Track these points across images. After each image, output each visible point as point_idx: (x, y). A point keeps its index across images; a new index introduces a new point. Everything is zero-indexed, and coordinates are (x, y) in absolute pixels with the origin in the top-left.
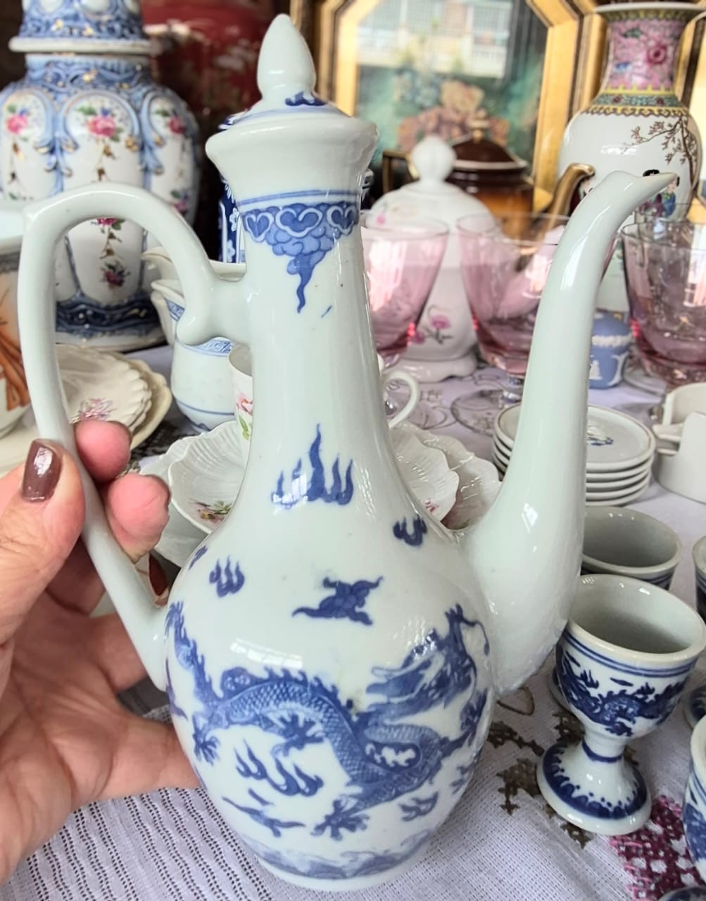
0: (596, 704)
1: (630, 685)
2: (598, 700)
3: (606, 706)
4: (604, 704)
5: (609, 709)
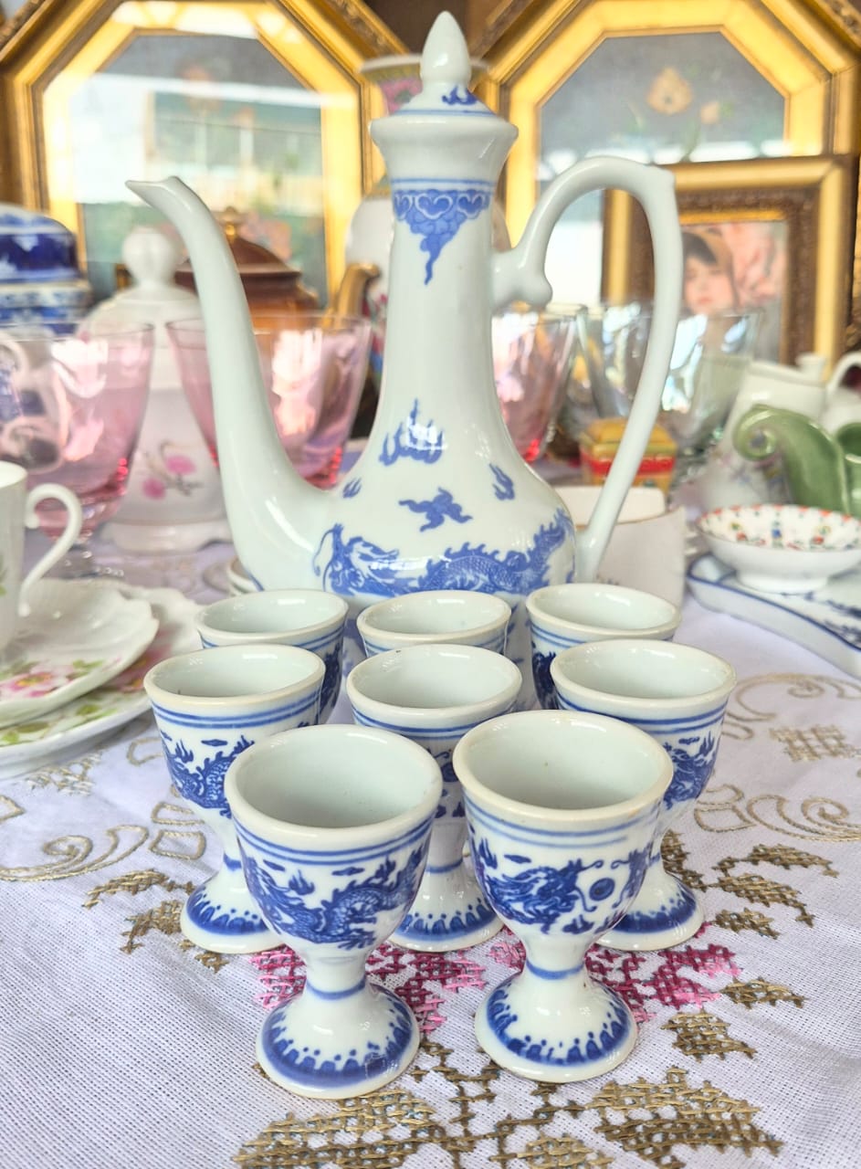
0: (198, 782)
1: (224, 743)
2: (198, 776)
3: (208, 780)
4: (205, 778)
5: (212, 782)
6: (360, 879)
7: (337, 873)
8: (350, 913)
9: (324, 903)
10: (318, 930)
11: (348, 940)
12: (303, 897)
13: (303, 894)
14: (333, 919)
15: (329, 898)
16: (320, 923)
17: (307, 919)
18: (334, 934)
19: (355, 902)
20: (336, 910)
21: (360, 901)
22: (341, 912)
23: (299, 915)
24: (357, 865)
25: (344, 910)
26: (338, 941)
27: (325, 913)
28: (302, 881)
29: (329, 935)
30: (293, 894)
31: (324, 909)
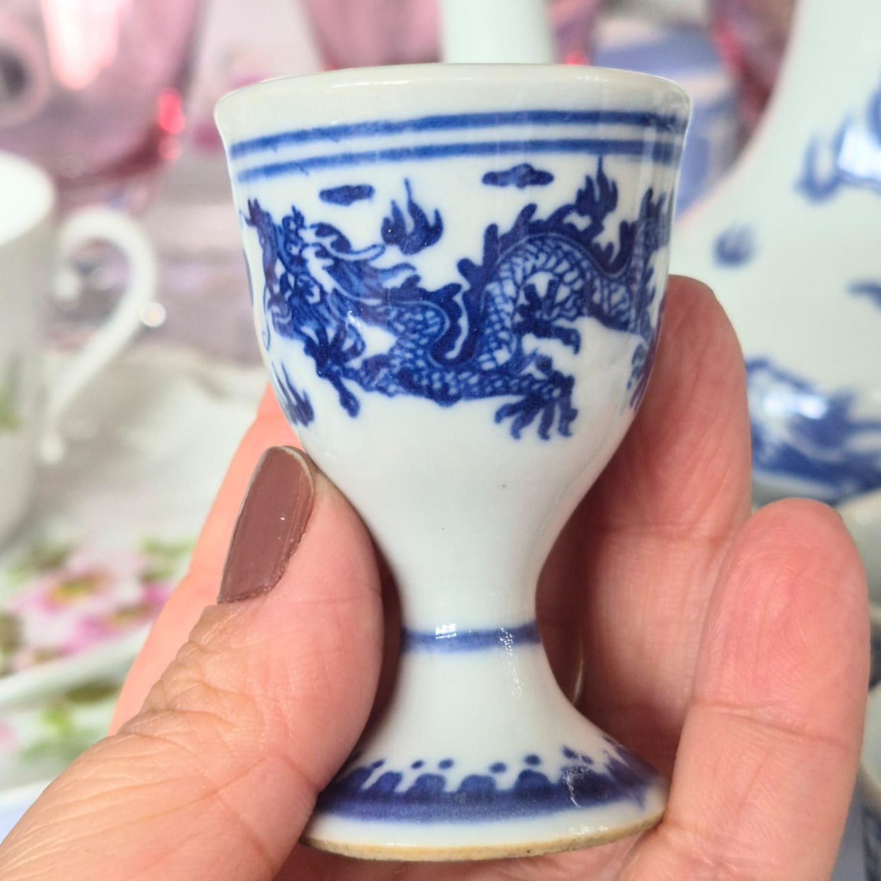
6: (548, 200)
7: (492, 179)
8: (522, 300)
9: (464, 266)
10: (452, 355)
11: (519, 391)
12: (415, 260)
13: (416, 249)
14: (486, 314)
15: (476, 255)
16: (455, 331)
17: (425, 323)
18: (488, 366)
19: (535, 270)
20: (493, 288)
21: (543, 269)
22: (504, 292)
23: (407, 316)
24: (541, 161)
25: (510, 289)
26: (494, 393)
27: (465, 297)
28: (414, 209)
29: (475, 369)
30: (393, 256)
31: (466, 286)
